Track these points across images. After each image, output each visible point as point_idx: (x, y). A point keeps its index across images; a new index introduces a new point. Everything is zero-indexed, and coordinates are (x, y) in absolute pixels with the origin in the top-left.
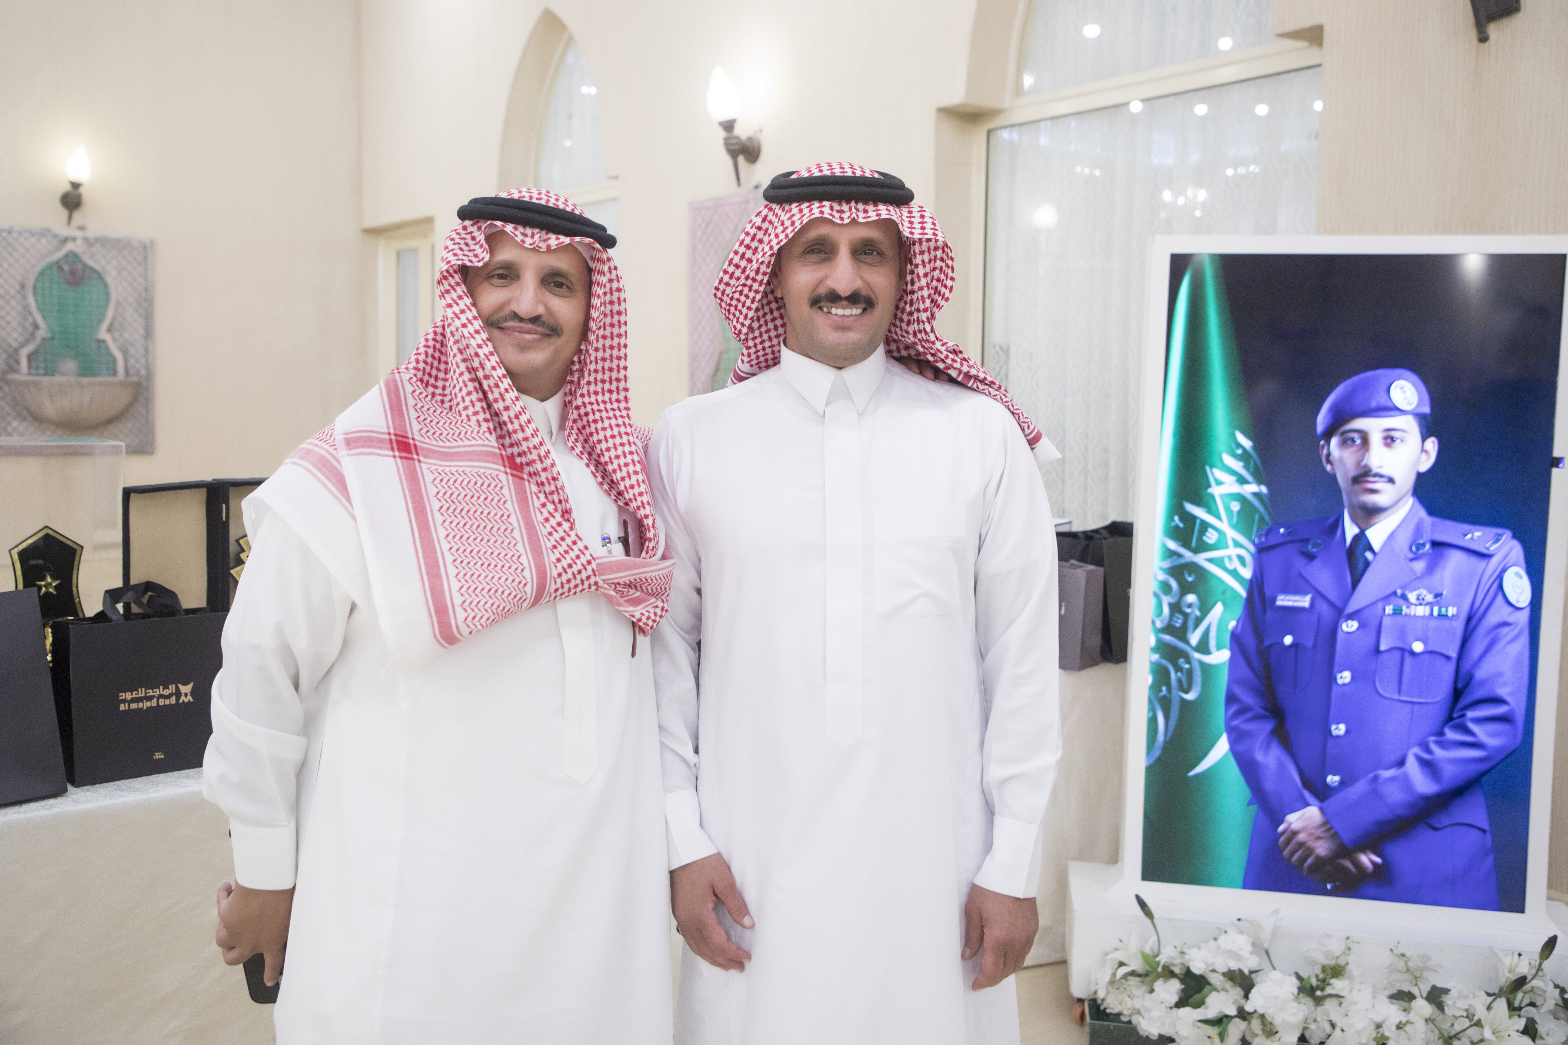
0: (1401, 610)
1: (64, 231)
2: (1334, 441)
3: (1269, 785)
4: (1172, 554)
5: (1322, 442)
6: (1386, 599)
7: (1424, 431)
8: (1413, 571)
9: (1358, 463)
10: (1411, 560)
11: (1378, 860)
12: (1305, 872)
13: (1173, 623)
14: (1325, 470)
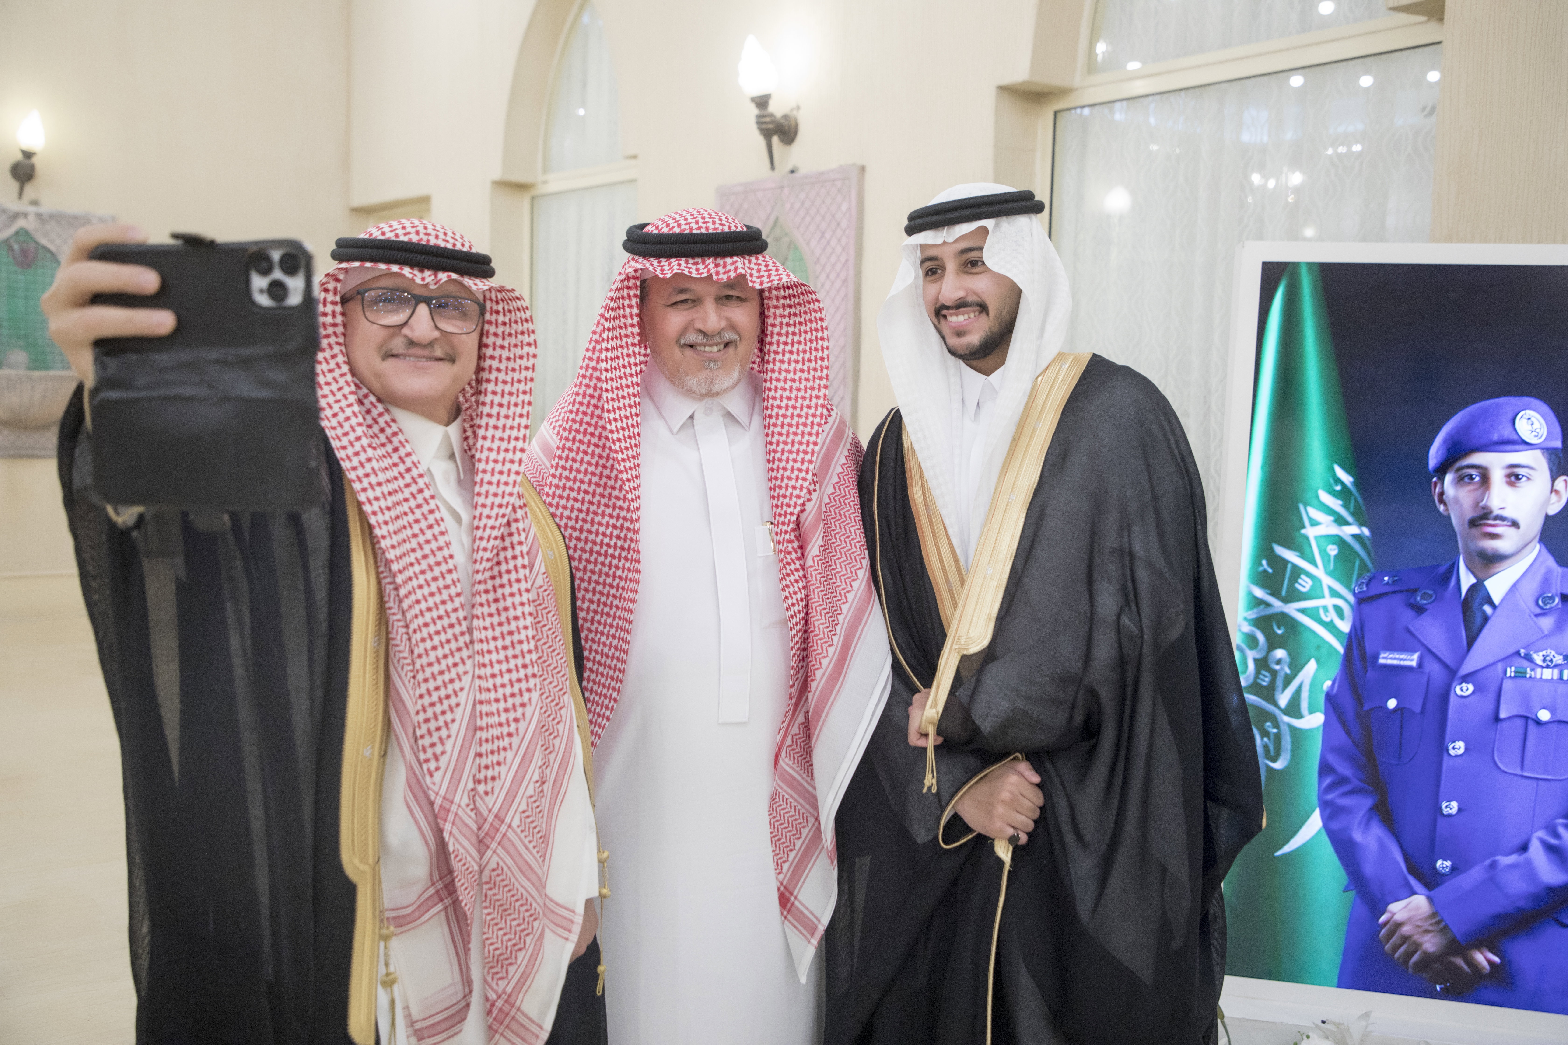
0: (1526, 673)
1: (14, 206)
2: (1449, 478)
3: (1369, 869)
4: (1259, 602)
5: (1435, 479)
6: (1507, 660)
7: (1554, 468)
8: (1539, 628)
9: (1477, 504)
10: (1537, 616)
11: (1496, 959)
12: (1410, 971)
13: (1259, 681)
14: (1438, 511)
